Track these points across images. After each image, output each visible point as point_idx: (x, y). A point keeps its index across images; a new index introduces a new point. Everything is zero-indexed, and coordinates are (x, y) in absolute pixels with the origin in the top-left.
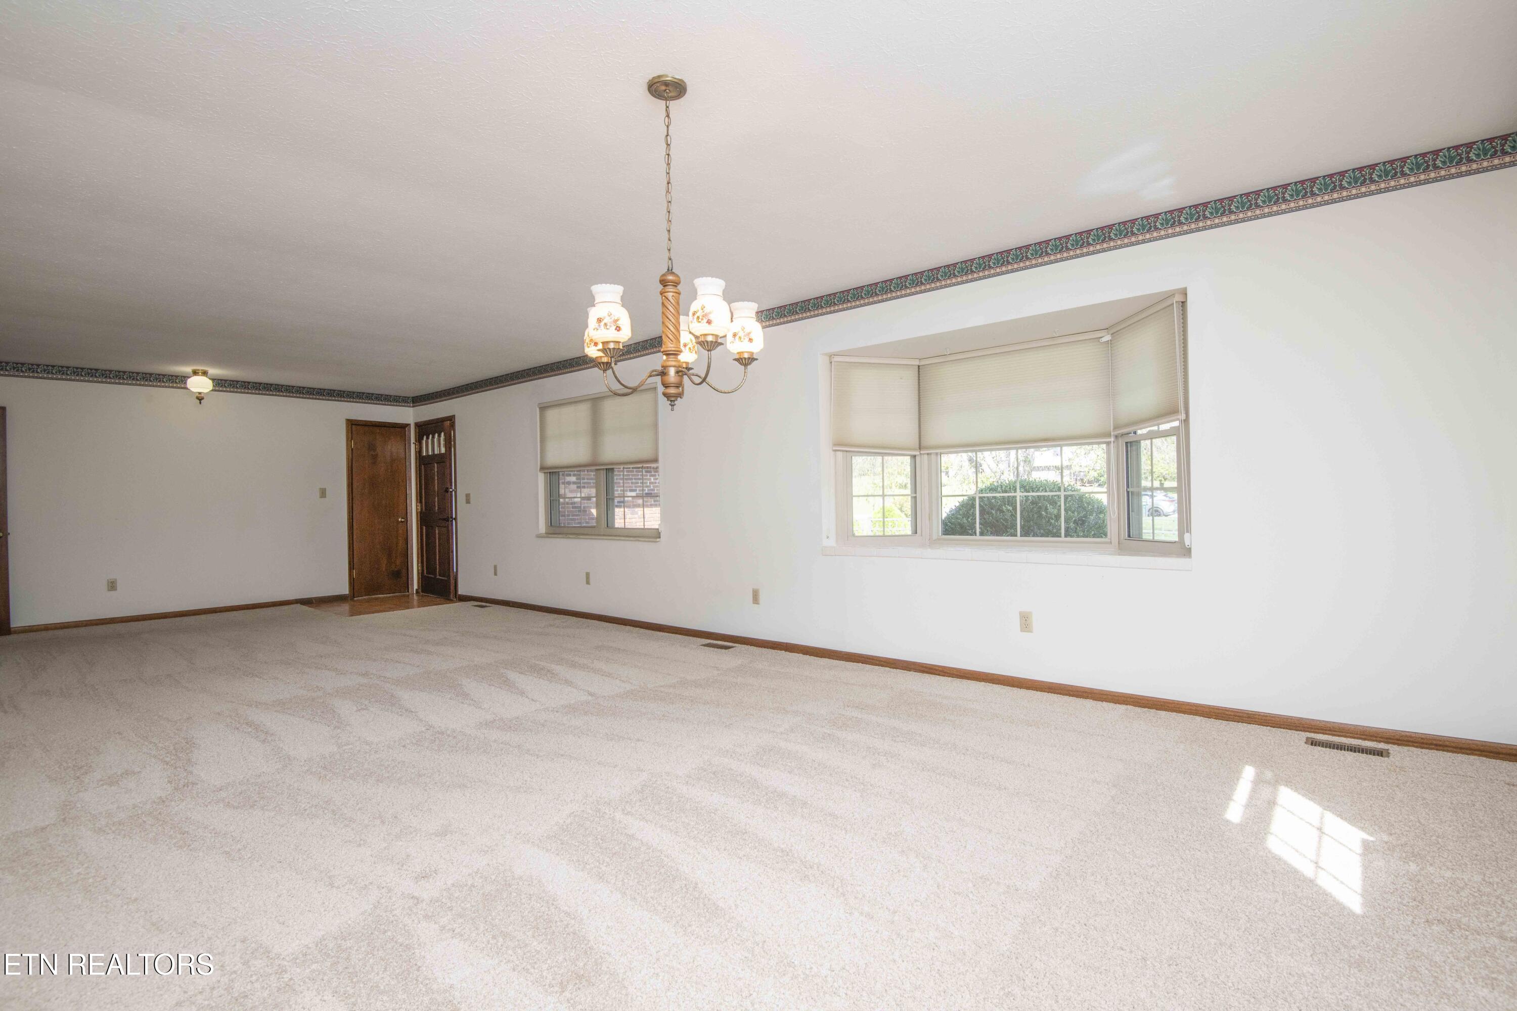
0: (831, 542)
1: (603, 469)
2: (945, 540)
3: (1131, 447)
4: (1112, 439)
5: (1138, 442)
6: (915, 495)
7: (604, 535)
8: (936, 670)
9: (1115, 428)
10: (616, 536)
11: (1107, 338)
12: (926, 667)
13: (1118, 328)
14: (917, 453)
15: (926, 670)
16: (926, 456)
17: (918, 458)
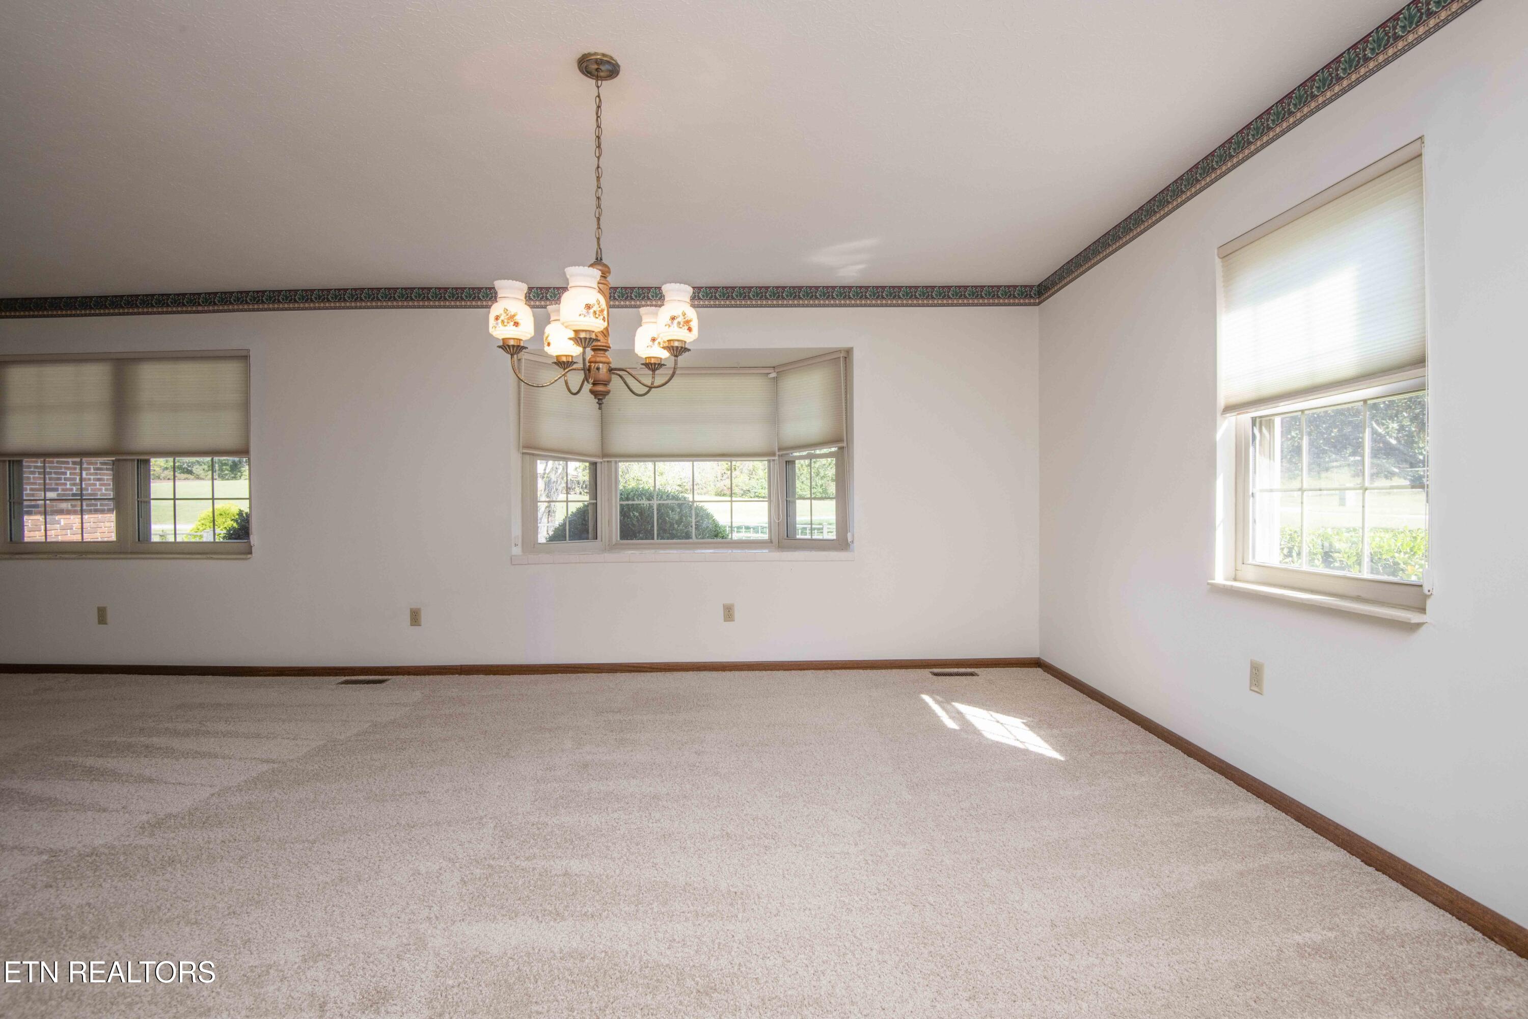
0: (517, 551)
1: (134, 460)
2: (622, 544)
3: (790, 463)
4: (776, 458)
5: (793, 462)
6: (595, 501)
7: (131, 553)
8: (645, 667)
9: (780, 449)
10: (157, 553)
11: (773, 375)
12: (634, 667)
13: (785, 369)
14: (599, 460)
15: (633, 669)
16: (606, 464)
17: (599, 466)
